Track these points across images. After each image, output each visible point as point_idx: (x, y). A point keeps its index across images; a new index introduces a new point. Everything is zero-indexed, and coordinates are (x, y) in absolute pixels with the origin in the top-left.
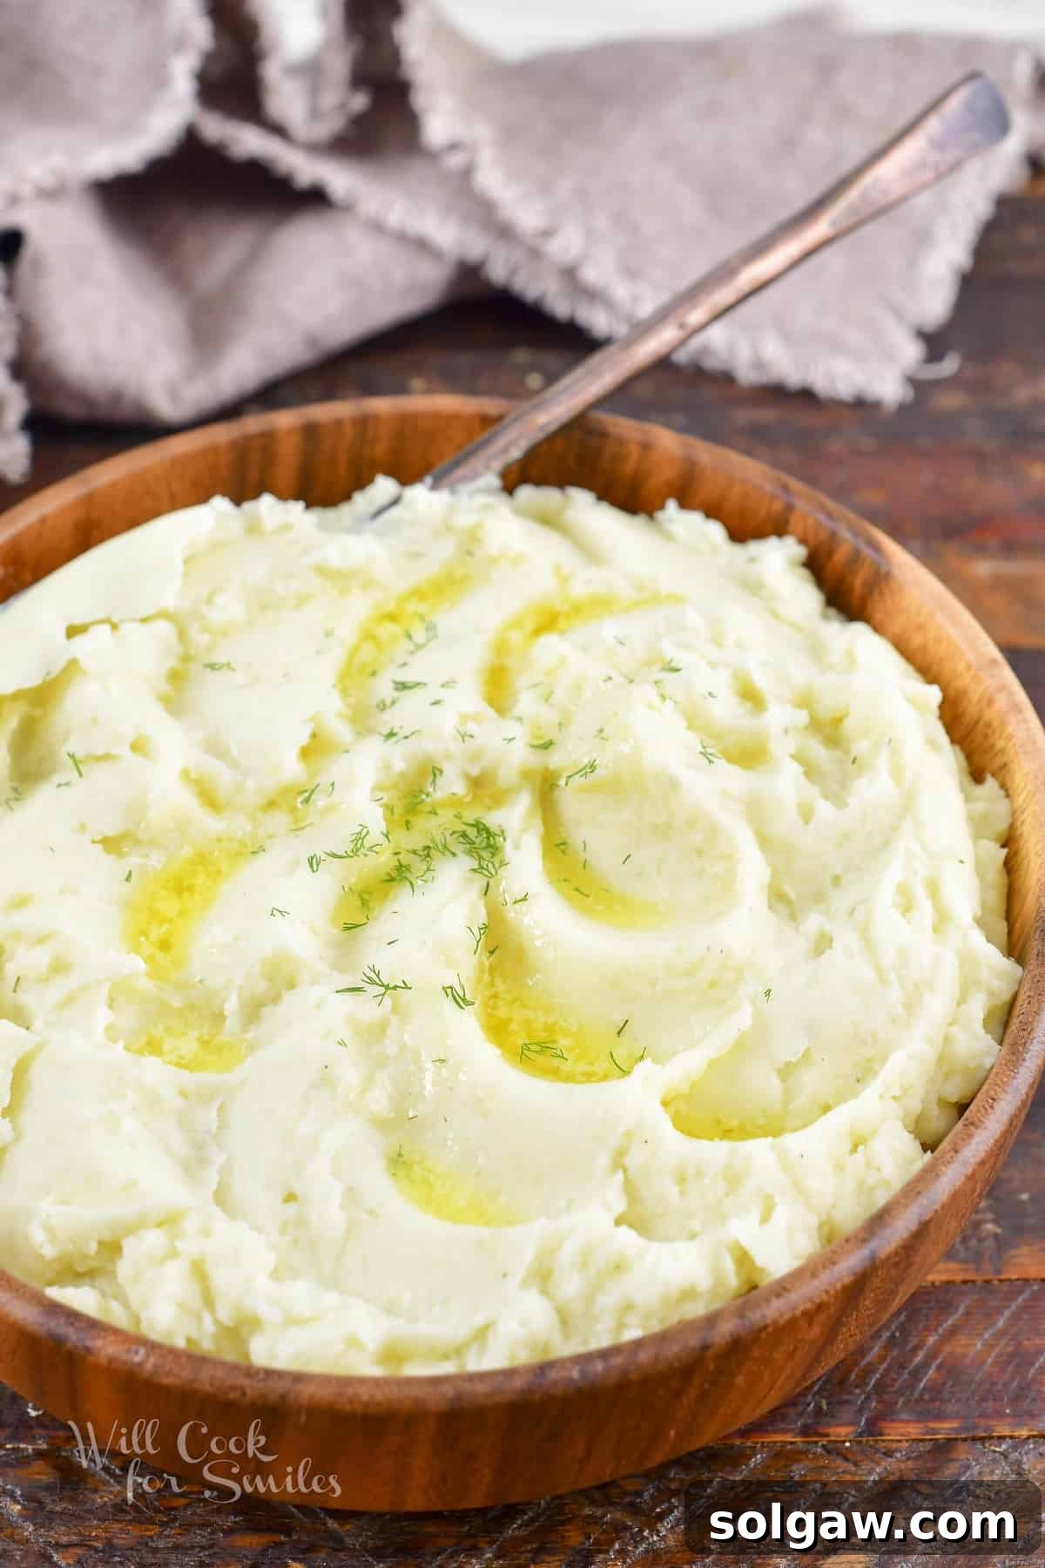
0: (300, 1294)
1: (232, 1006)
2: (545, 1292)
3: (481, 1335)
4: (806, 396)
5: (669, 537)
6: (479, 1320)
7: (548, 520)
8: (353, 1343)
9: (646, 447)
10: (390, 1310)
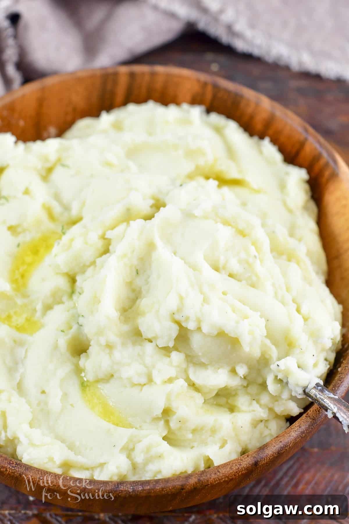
1: (39, 307)
2: (129, 457)
3: (102, 465)
4: (317, 77)
5: (261, 152)
6: (102, 461)
7: (218, 130)
8: (51, 459)
9: (257, 105)
10: (71, 447)
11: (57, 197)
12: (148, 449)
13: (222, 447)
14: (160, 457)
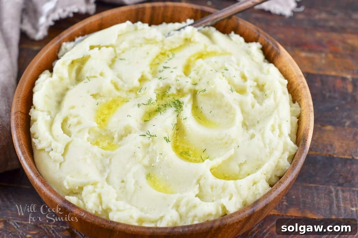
0: (121, 204)
1: (116, 136)
2: (177, 210)
3: (161, 218)
6: (161, 215)
8: (131, 217)
11: (119, 76)
12: (187, 203)
13: (230, 199)
14: (195, 207)
